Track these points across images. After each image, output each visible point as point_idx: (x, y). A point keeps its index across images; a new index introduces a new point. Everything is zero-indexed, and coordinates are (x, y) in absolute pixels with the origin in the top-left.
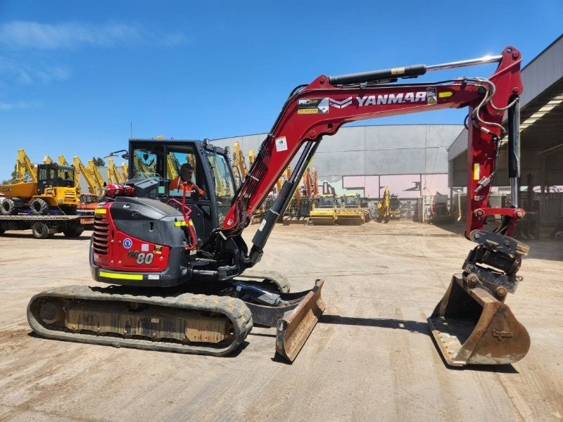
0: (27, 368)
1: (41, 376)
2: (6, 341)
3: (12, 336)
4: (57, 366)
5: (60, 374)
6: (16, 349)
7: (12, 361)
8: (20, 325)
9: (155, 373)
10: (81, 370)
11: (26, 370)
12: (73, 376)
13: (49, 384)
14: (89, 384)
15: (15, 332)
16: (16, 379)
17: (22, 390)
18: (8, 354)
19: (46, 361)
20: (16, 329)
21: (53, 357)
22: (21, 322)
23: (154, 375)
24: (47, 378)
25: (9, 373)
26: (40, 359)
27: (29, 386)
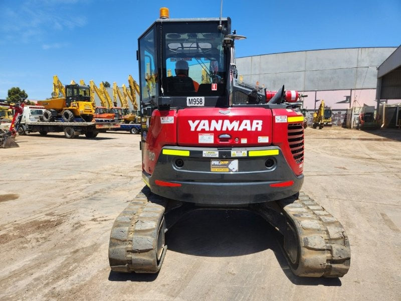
0: (47, 266)
1: (58, 278)
2: (33, 232)
3: (39, 228)
4: (74, 265)
5: (76, 276)
6: (41, 241)
7: (36, 256)
8: (47, 215)
9: (165, 283)
10: (94, 273)
11: (45, 269)
12: (87, 279)
13: (64, 289)
14: (103, 291)
15: (42, 222)
16: (37, 279)
17: (39, 296)
18: (33, 247)
19: (64, 258)
20: (43, 219)
21: (71, 253)
22: (48, 212)
23: (164, 285)
24: (63, 281)
25: (30, 272)
26: (60, 255)
27: (46, 291)
